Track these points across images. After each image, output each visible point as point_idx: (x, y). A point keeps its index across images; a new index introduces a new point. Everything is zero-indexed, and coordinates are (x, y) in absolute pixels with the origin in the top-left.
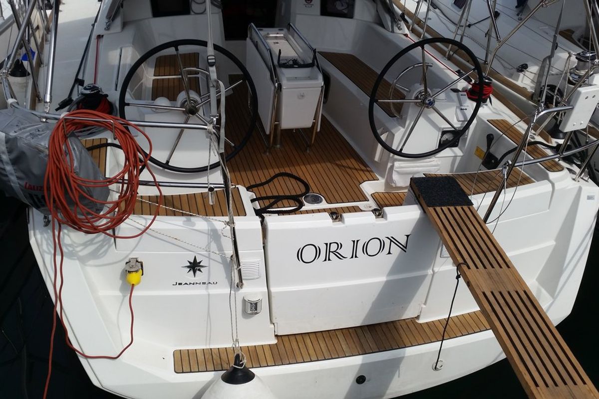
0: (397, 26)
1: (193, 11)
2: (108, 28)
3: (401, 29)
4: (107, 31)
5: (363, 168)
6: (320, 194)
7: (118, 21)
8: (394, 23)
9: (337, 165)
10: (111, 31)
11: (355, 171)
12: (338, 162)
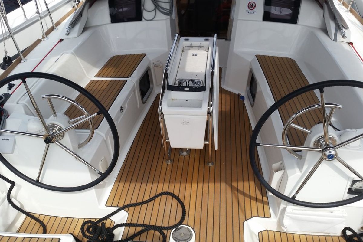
0: (342, 34)
1: (144, 18)
2: (68, 34)
3: (346, 37)
4: (67, 36)
5: (259, 196)
6: (193, 229)
7: (78, 28)
8: (338, 31)
9: (232, 187)
10: (70, 36)
11: (247, 199)
12: (235, 184)
